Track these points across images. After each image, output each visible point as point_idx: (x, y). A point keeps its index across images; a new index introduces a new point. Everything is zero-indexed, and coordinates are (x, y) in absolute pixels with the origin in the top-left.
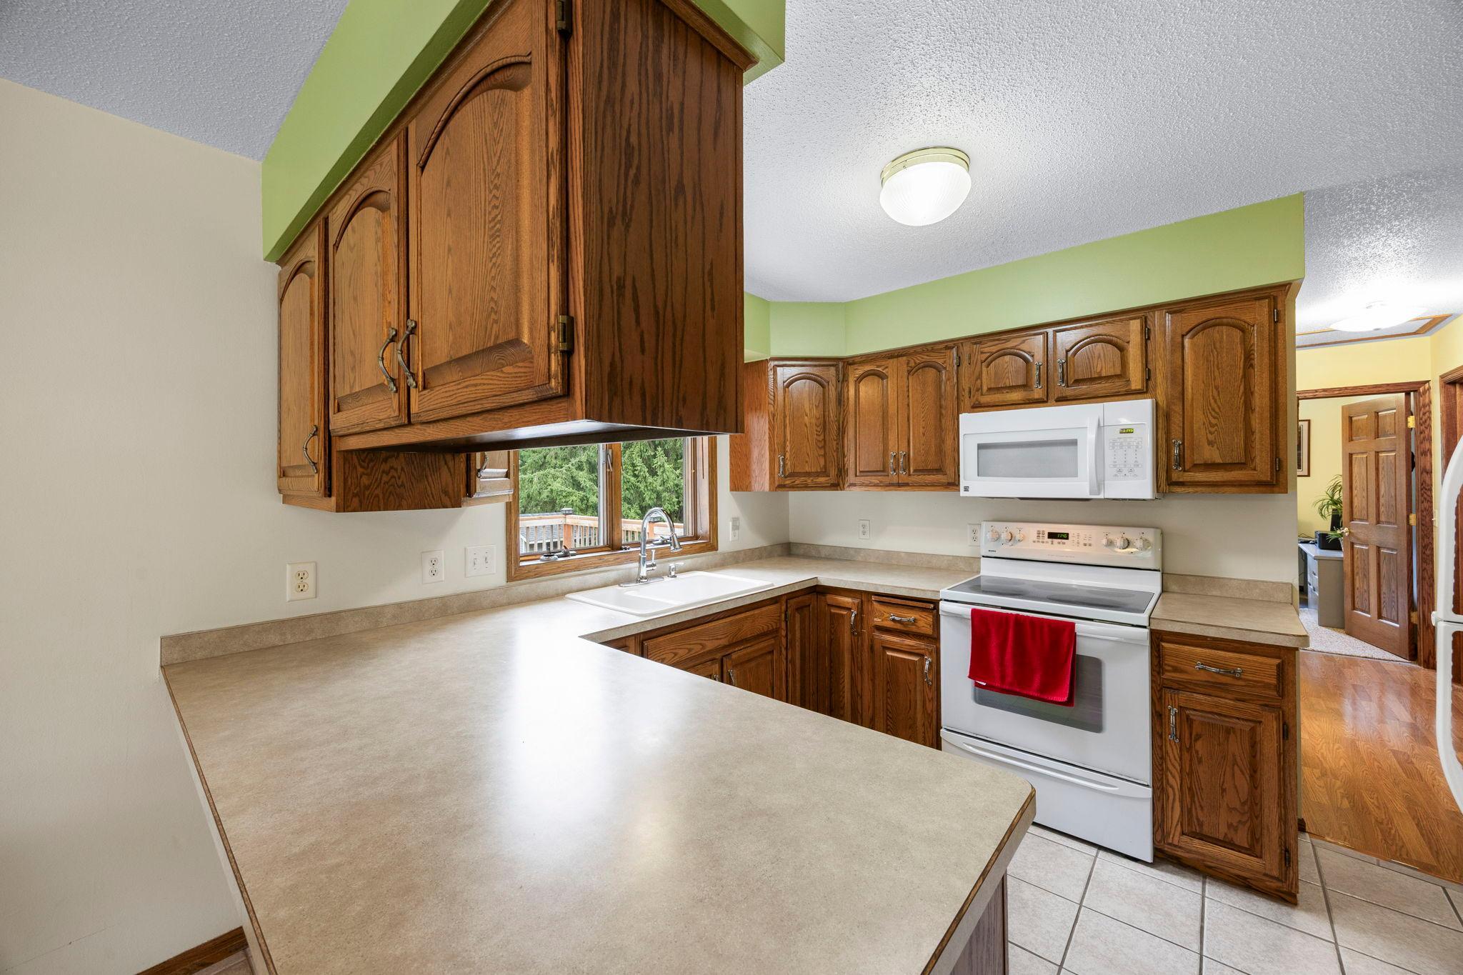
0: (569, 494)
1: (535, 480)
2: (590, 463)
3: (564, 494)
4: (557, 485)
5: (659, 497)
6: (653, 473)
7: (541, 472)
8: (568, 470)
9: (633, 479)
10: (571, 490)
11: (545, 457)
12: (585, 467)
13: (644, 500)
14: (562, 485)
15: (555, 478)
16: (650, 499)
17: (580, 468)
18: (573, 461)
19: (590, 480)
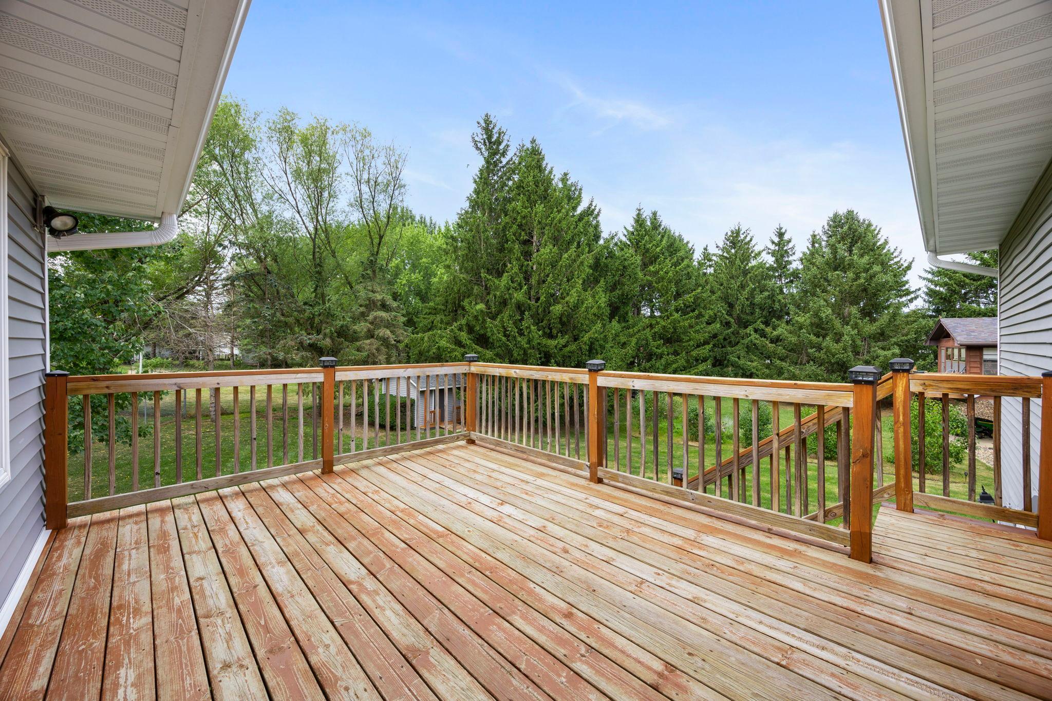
0: (454, 350)
1: (426, 339)
2: (469, 326)
3: (449, 350)
4: (443, 343)
5: (525, 353)
6: (521, 334)
7: (431, 333)
8: (452, 331)
9: (504, 339)
10: (454, 347)
11: (433, 323)
12: (465, 328)
13: (512, 356)
14: (447, 342)
15: (441, 337)
16: (519, 355)
17: (460, 329)
18: (455, 324)
19: (469, 339)
